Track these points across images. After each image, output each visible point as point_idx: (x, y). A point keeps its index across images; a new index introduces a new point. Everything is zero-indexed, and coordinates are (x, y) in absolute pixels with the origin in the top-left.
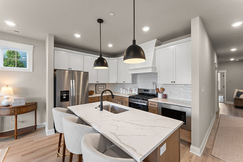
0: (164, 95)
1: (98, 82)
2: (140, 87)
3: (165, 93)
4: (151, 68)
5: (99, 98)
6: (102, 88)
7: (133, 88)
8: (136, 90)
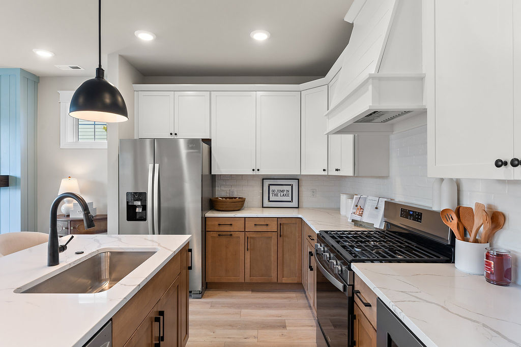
0: (488, 257)
1: (258, 170)
5: (246, 222)
6: (285, 192)
7: (370, 198)
8: (377, 208)
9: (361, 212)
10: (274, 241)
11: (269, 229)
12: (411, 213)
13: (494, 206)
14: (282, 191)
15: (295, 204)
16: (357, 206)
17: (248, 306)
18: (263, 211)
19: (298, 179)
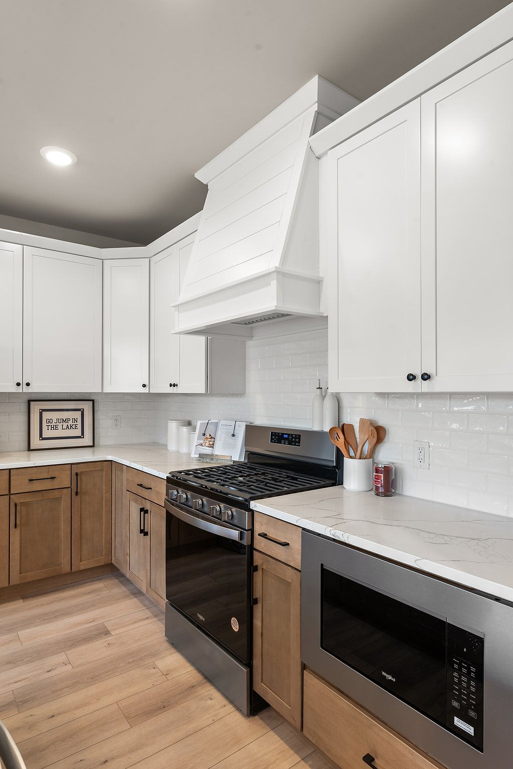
0: (377, 470)
1: (28, 384)
2: (263, 419)
3: (385, 456)
4: (274, 283)
5: (12, 478)
6: (70, 423)
7: (223, 422)
8: (233, 435)
9: (211, 443)
10: (64, 504)
11: (55, 484)
12: (286, 436)
13: (375, 421)
14: (64, 421)
15: (87, 440)
16: (204, 435)
17: (27, 623)
18: (29, 456)
19: (93, 401)
